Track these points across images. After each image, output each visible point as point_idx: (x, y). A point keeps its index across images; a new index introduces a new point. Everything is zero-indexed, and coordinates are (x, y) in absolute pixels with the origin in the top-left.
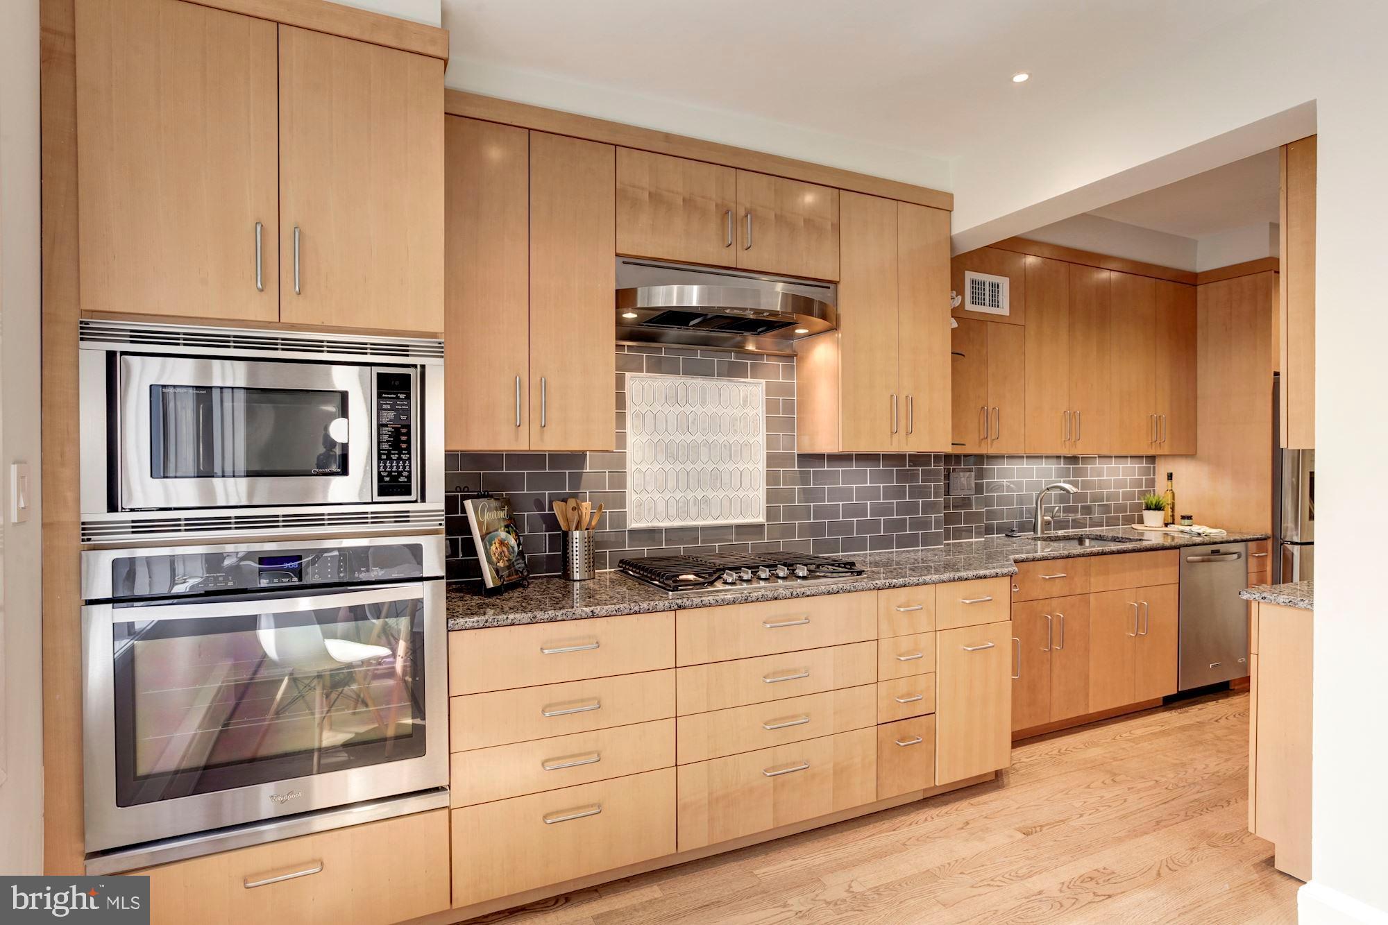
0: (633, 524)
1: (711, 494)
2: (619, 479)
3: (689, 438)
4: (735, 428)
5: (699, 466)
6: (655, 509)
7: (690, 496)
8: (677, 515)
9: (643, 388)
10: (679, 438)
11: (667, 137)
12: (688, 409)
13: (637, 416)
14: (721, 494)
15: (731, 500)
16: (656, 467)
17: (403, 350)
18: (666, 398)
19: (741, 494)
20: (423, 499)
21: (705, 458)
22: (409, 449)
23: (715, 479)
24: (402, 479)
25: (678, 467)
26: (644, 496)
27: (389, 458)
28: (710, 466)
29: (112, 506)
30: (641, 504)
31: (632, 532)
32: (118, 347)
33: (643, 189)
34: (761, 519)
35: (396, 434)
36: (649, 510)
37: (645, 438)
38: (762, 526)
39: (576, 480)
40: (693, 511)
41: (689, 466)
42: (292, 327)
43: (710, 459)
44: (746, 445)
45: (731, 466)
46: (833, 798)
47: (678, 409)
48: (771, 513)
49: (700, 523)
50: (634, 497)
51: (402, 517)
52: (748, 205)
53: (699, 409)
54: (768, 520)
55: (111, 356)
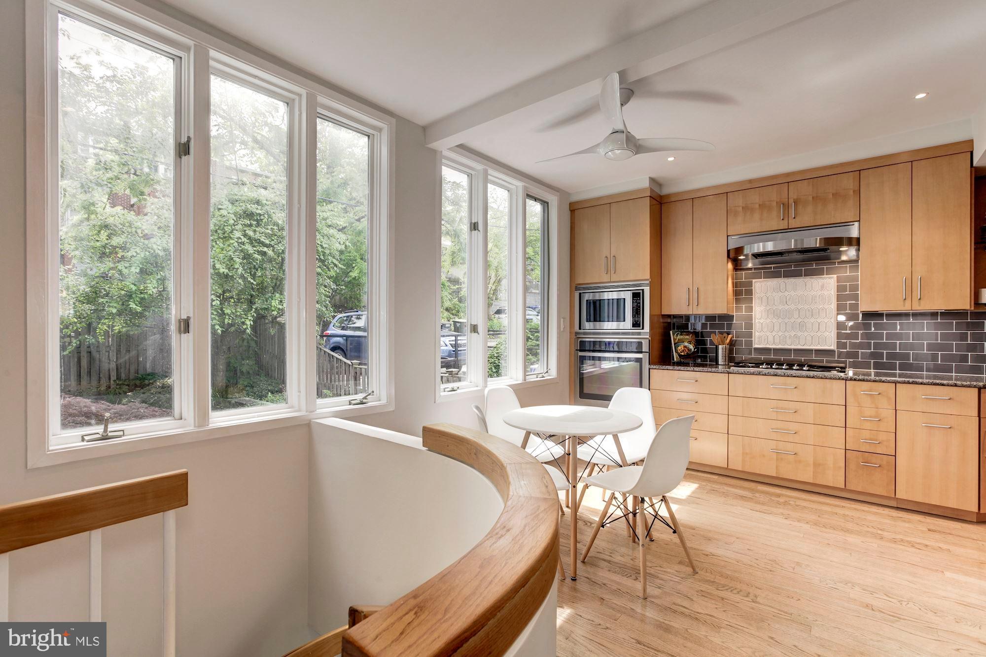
0: (756, 345)
1: (799, 334)
2: (750, 326)
3: (787, 307)
4: (815, 301)
5: (792, 320)
6: (768, 340)
7: (787, 334)
8: (780, 343)
9: (762, 286)
10: (781, 307)
11: (750, 181)
12: (786, 293)
13: (759, 298)
14: (806, 334)
15: (812, 337)
16: (768, 321)
17: (640, 285)
18: (774, 289)
19: (819, 334)
20: (643, 329)
21: (796, 316)
22: (640, 314)
23: (802, 326)
24: (638, 323)
25: (780, 320)
26: (762, 334)
27: (635, 316)
28: (799, 320)
29: (580, 329)
30: (760, 337)
31: (756, 349)
32: (581, 291)
33: (739, 206)
34: (833, 347)
35: (637, 309)
36: (765, 340)
37: (762, 308)
38: (833, 351)
39: (730, 326)
40: (789, 341)
41: (787, 320)
42: (614, 282)
43: (799, 316)
44: (823, 309)
45: (812, 320)
46: (813, 476)
47: (780, 294)
48: (840, 345)
49: (793, 347)
50: (757, 334)
51: (639, 334)
52: (795, 197)
53: (792, 293)
54: (837, 349)
55: (580, 294)
